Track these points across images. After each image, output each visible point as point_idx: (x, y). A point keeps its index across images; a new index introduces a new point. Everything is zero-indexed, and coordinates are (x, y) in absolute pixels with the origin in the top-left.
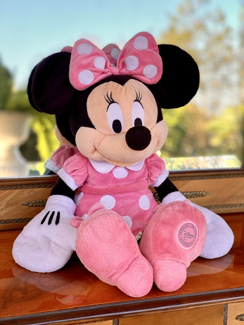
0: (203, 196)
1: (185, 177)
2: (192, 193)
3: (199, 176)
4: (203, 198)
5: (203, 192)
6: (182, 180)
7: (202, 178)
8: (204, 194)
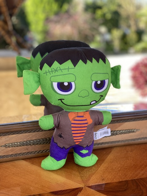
0: (134, 132)
1: (122, 120)
2: (126, 131)
3: (132, 119)
4: (134, 133)
5: (135, 129)
6: (119, 122)
7: (134, 121)
8: (135, 130)
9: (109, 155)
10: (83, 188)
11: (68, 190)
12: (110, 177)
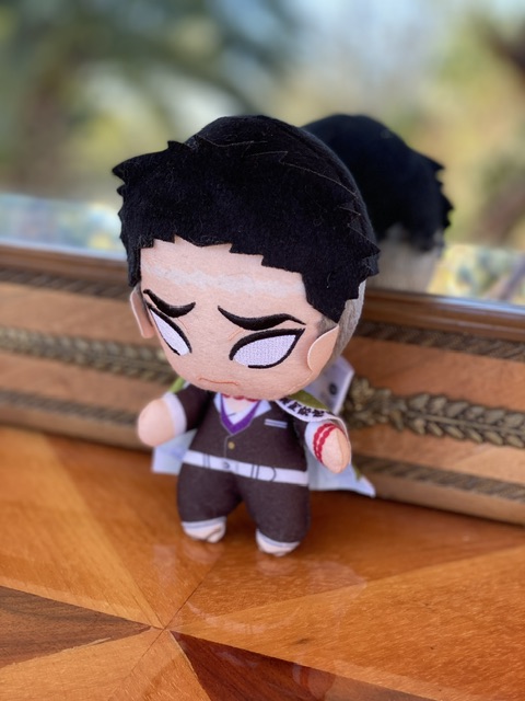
9: (479, 560)
10: (149, 627)
11: (63, 604)
12: (360, 650)
